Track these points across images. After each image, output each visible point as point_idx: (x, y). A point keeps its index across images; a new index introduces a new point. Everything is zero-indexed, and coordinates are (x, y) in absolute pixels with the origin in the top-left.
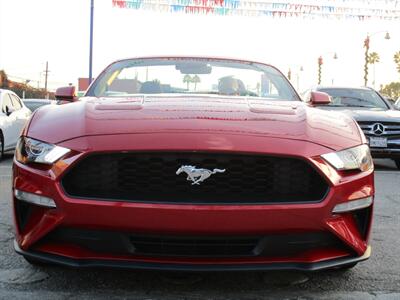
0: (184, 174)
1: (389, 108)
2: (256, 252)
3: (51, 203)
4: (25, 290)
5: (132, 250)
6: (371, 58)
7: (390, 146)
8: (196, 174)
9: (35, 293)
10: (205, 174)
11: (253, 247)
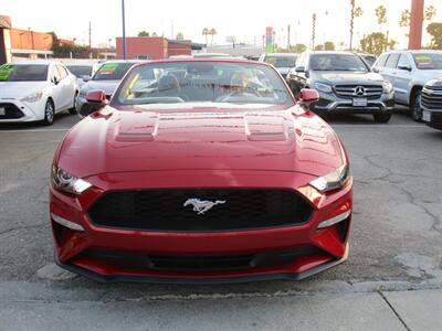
0: (191, 206)
1: (369, 71)
2: (252, 264)
3: (81, 228)
4: (67, 288)
5: (151, 265)
6: (356, 12)
7: (369, 105)
8: (201, 205)
9: (76, 291)
10: (209, 205)
11: (249, 261)
